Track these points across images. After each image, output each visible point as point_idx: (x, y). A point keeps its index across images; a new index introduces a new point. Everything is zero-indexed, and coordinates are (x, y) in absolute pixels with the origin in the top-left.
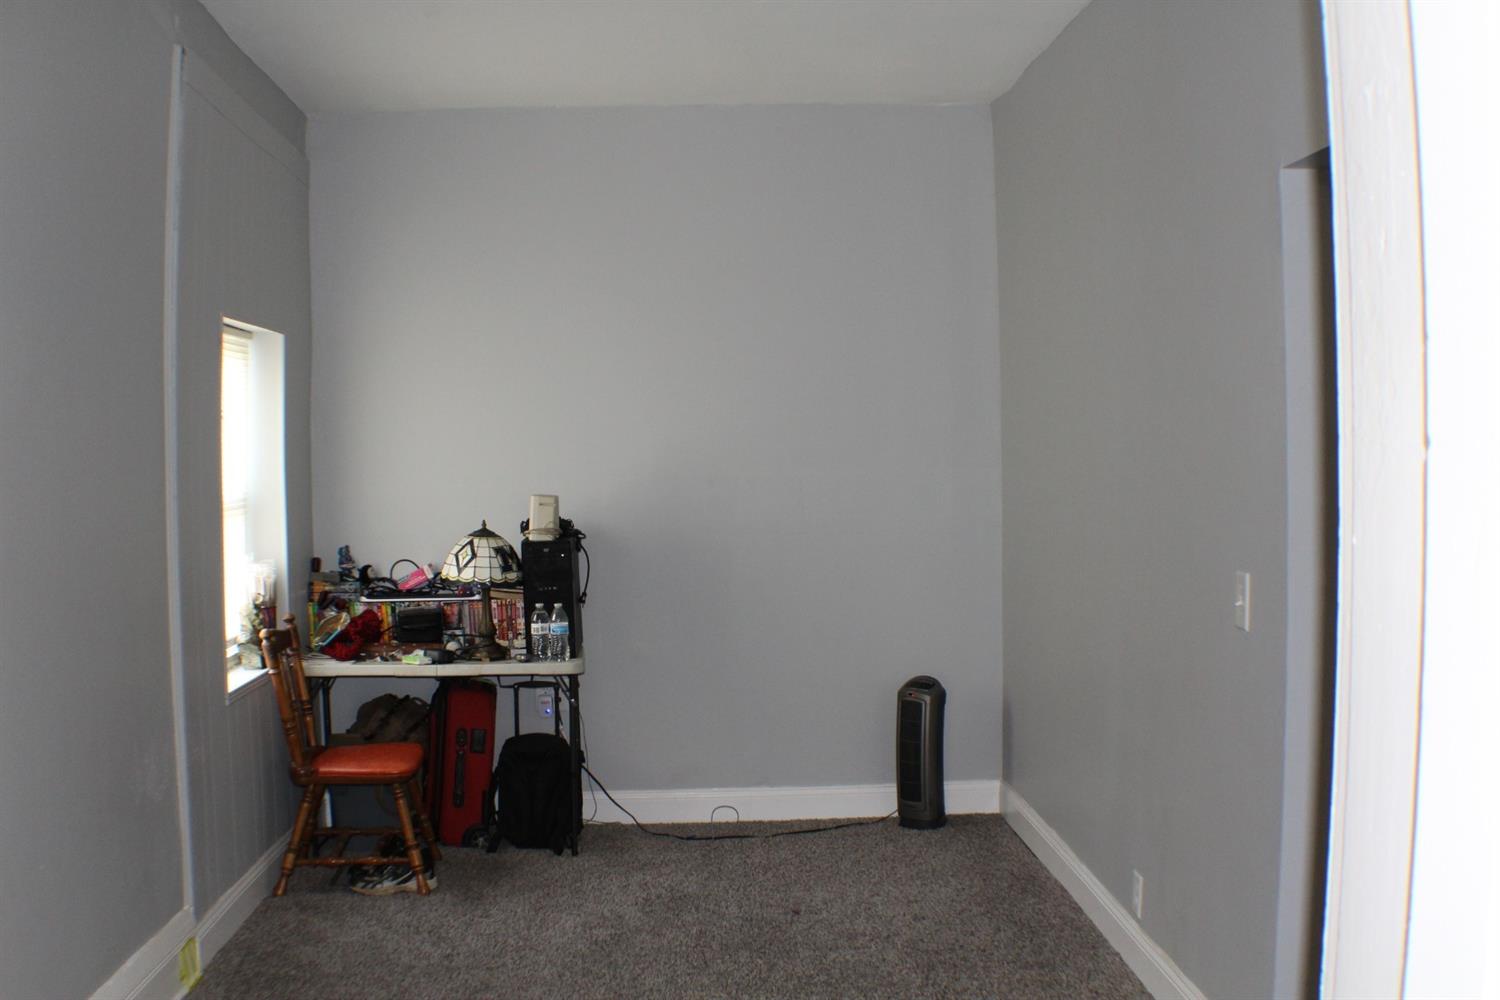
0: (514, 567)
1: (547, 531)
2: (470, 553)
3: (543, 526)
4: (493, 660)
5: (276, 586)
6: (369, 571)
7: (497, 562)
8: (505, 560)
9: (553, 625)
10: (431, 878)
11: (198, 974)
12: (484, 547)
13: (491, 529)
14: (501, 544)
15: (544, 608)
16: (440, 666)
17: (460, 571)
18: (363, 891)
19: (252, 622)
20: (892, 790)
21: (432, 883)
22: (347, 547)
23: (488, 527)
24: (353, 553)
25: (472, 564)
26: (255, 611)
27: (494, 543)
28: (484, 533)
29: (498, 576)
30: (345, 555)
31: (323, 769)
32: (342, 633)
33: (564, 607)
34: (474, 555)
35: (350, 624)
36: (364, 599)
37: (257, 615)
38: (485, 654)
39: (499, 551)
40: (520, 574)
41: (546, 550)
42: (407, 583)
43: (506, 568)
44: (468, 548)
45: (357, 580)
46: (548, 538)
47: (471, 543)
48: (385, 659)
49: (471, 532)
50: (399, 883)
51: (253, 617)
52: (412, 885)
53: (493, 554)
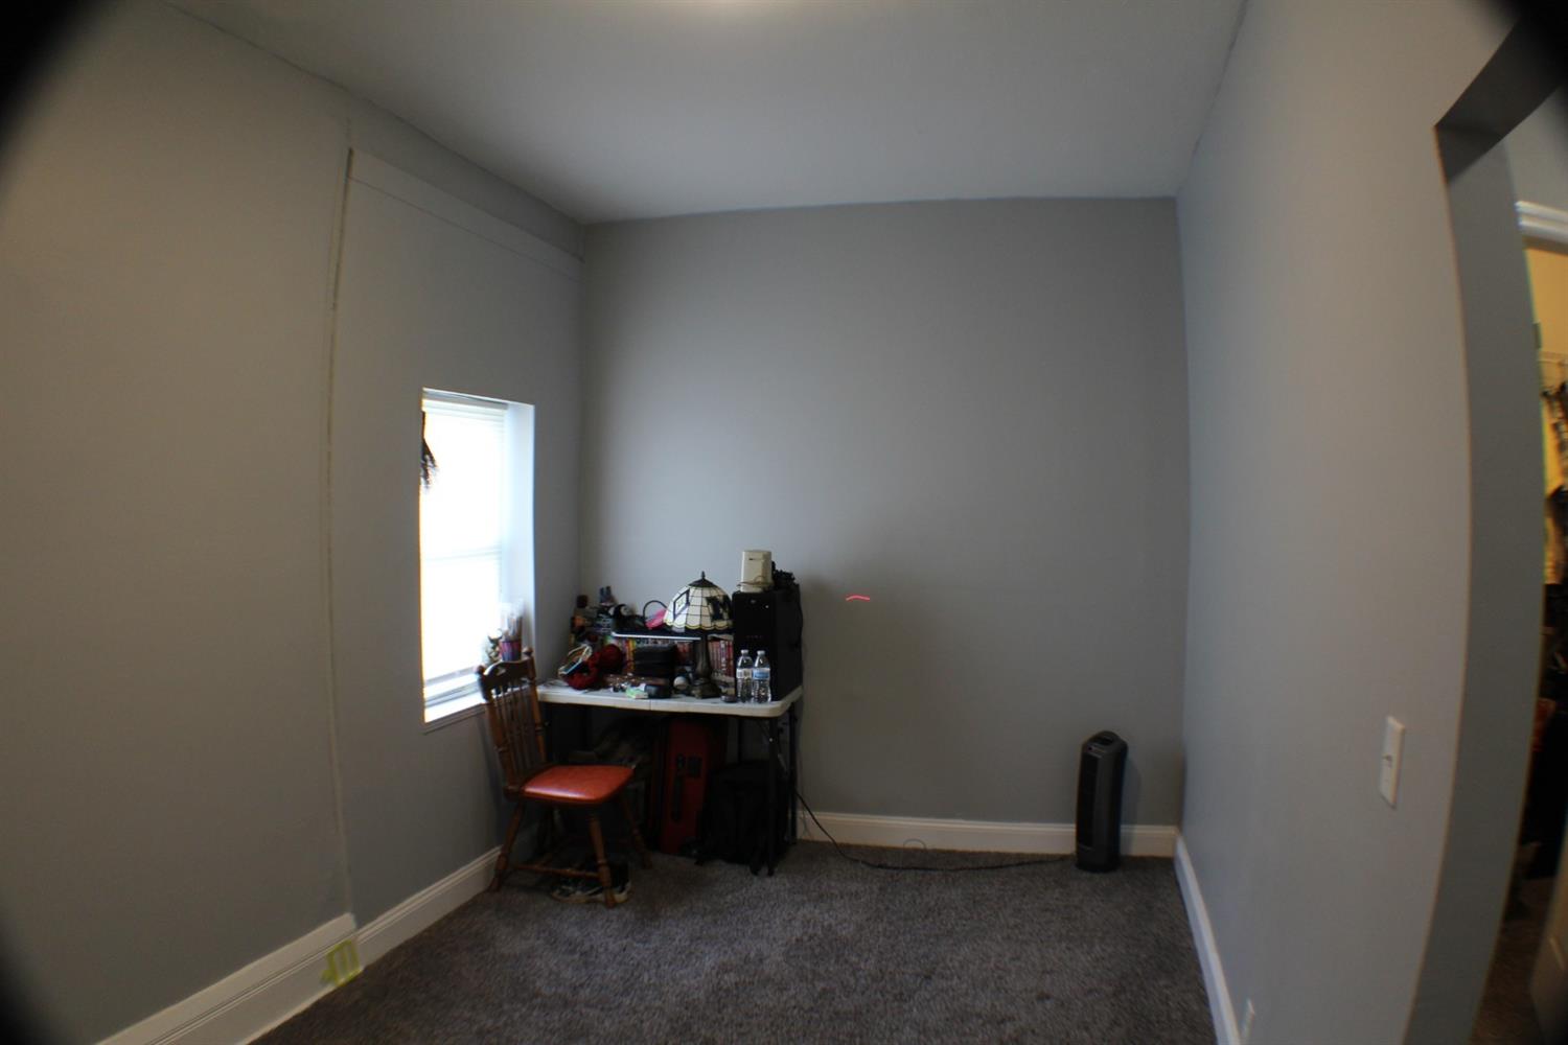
0: (725, 615)
1: (755, 584)
2: (685, 601)
3: (752, 579)
4: (704, 696)
5: (521, 623)
6: (622, 610)
7: (708, 610)
8: (715, 608)
9: (755, 671)
10: (621, 892)
11: (360, 969)
12: (698, 596)
13: (710, 580)
14: (714, 593)
15: (749, 654)
16: (653, 701)
17: (675, 616)
18: (560, 897)
19: (489, 654)
20: (1071, 829)
21: (620, 897)
22: (608, 588)
23: (706, 578)
24: (614, 592)
25: (685, 612)
26: (491, 645)
27: (708, 593)
28: (703, 583)
29: (708, 624)
30: (607, 594)
31: (531, 790)
32: (584, 664)
33: (766, 655)
34: (688, 603)
35: (590, 658)
36: (614, 634)
37: (494, 648)
38: (698, 691)
39: (711, 600)
40: (730, 622)
41: (753, 601)
42: (653, 620)
43: (716, 617)
44: (685, 596)
45: (611, 617)
46: (756, 590)
47: (687, 592)
48: (616, 690)
49: (691, 582)
50: (591, 895)
51: (490, 650)
52: (600, 896)
53: (705, 603)
